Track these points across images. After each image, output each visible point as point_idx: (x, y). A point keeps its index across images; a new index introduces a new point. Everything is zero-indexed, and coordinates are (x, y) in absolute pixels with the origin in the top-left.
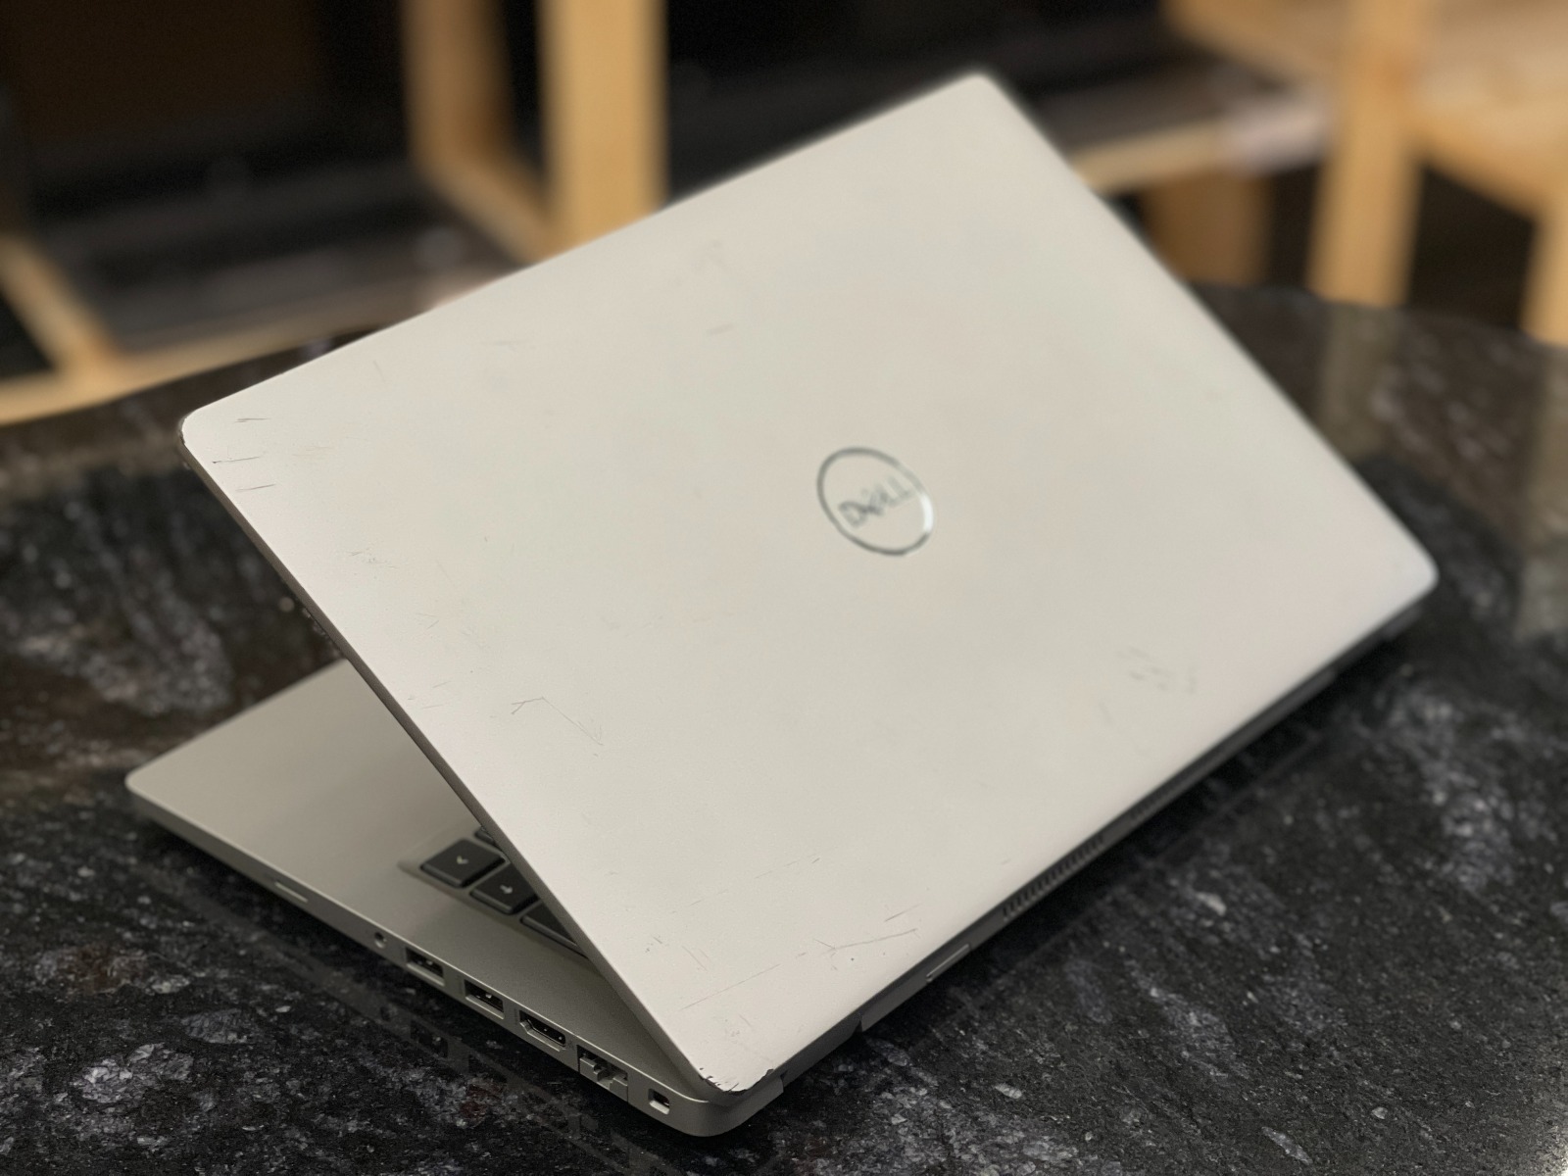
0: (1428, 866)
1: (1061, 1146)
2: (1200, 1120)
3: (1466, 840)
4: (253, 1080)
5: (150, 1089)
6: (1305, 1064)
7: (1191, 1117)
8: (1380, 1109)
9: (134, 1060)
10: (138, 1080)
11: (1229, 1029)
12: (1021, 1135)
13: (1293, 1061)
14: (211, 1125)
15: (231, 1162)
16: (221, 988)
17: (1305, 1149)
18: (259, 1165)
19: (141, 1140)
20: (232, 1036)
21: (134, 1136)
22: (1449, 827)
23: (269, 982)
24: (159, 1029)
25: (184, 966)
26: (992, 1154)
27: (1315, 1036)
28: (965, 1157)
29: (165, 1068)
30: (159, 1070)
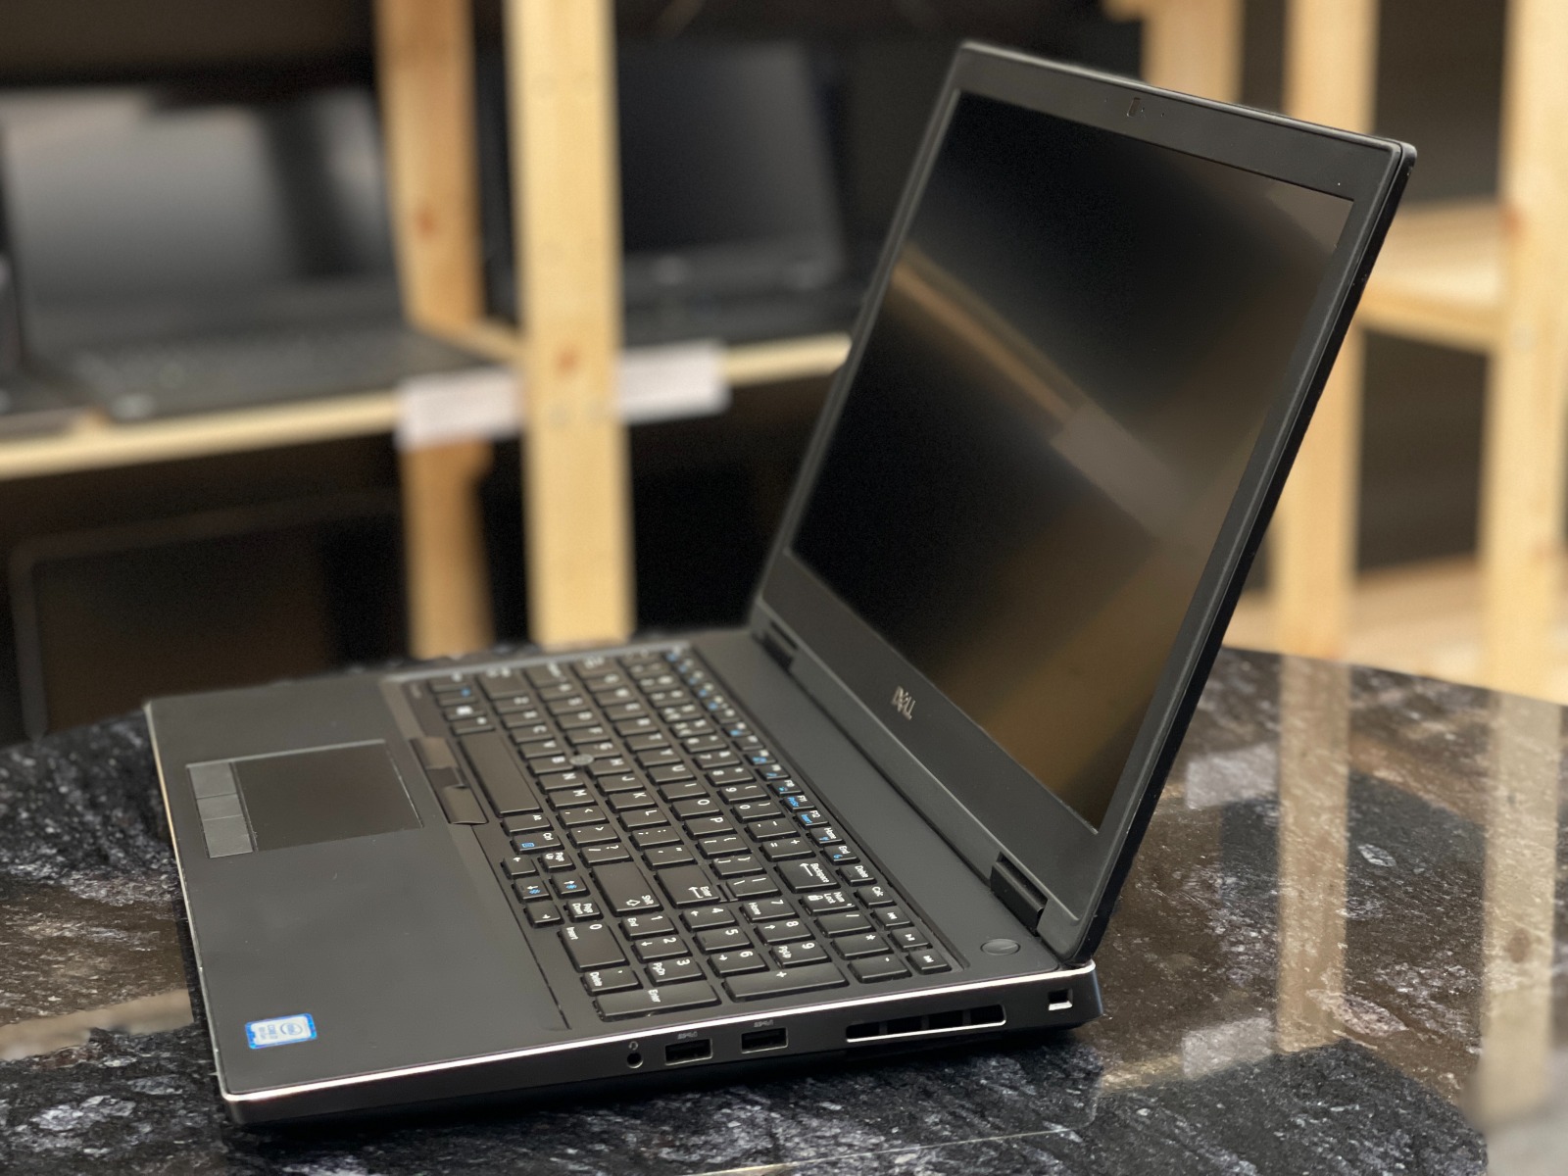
0: (1205, 970)
2: (990, 1119)
3: (1240, 954)
4: (186, 1116)
6: (1084, 1085)
7: (983, 1117)
8: (1145, 1110)
10: (87, 1117)
12: (838, 1131)
13: (1073, 1084)
15: (163, 1161)
16: (163, 1063)
17: (1078, 1133)
18: (187, 1162)
20: (170, 1090)
22: (1225, 948)
23: (204, 1059)
24: (108, 1087)
25: (133, 1051)
26: (811, 1142)
27: (1094, 1069)
28: (788, 1144)
29: (112, 1109)
30: (106, 1111)
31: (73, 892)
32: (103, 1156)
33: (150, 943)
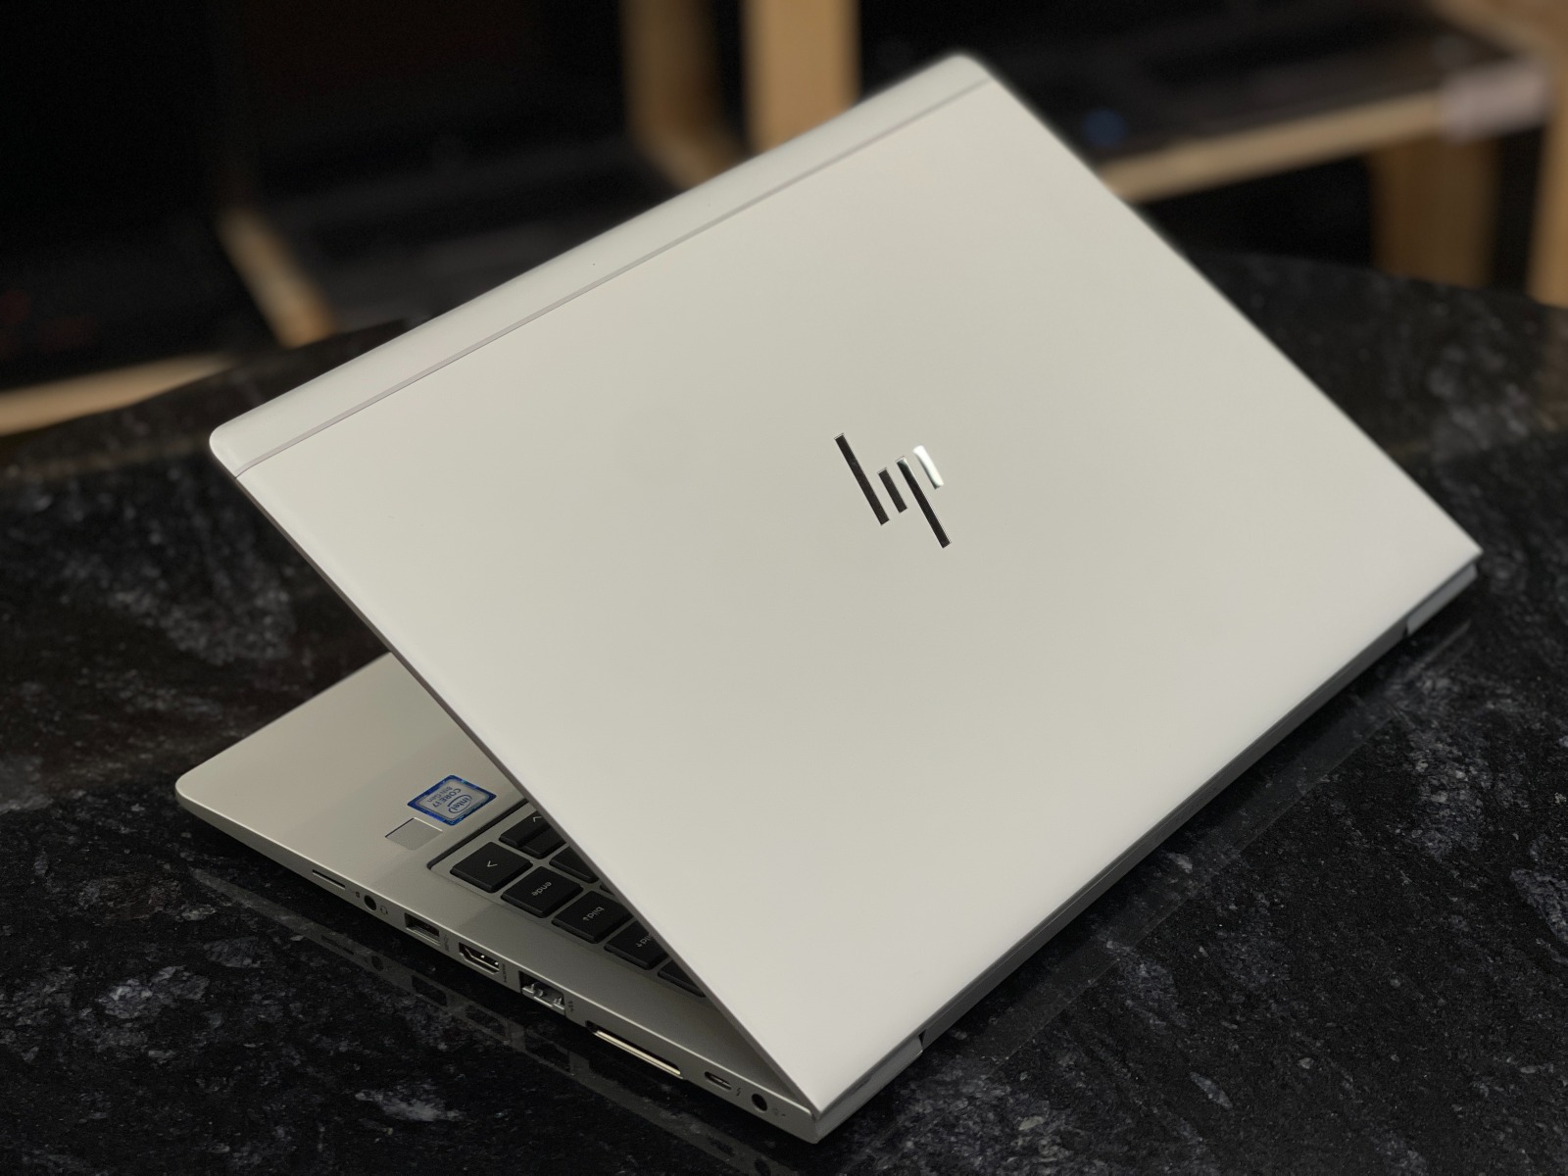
1: (996, 1085)
5: (166, 1007)
11: (1176, 980)
14: (217, 1041)
19: (151, 1053)
21: (146, 1049)
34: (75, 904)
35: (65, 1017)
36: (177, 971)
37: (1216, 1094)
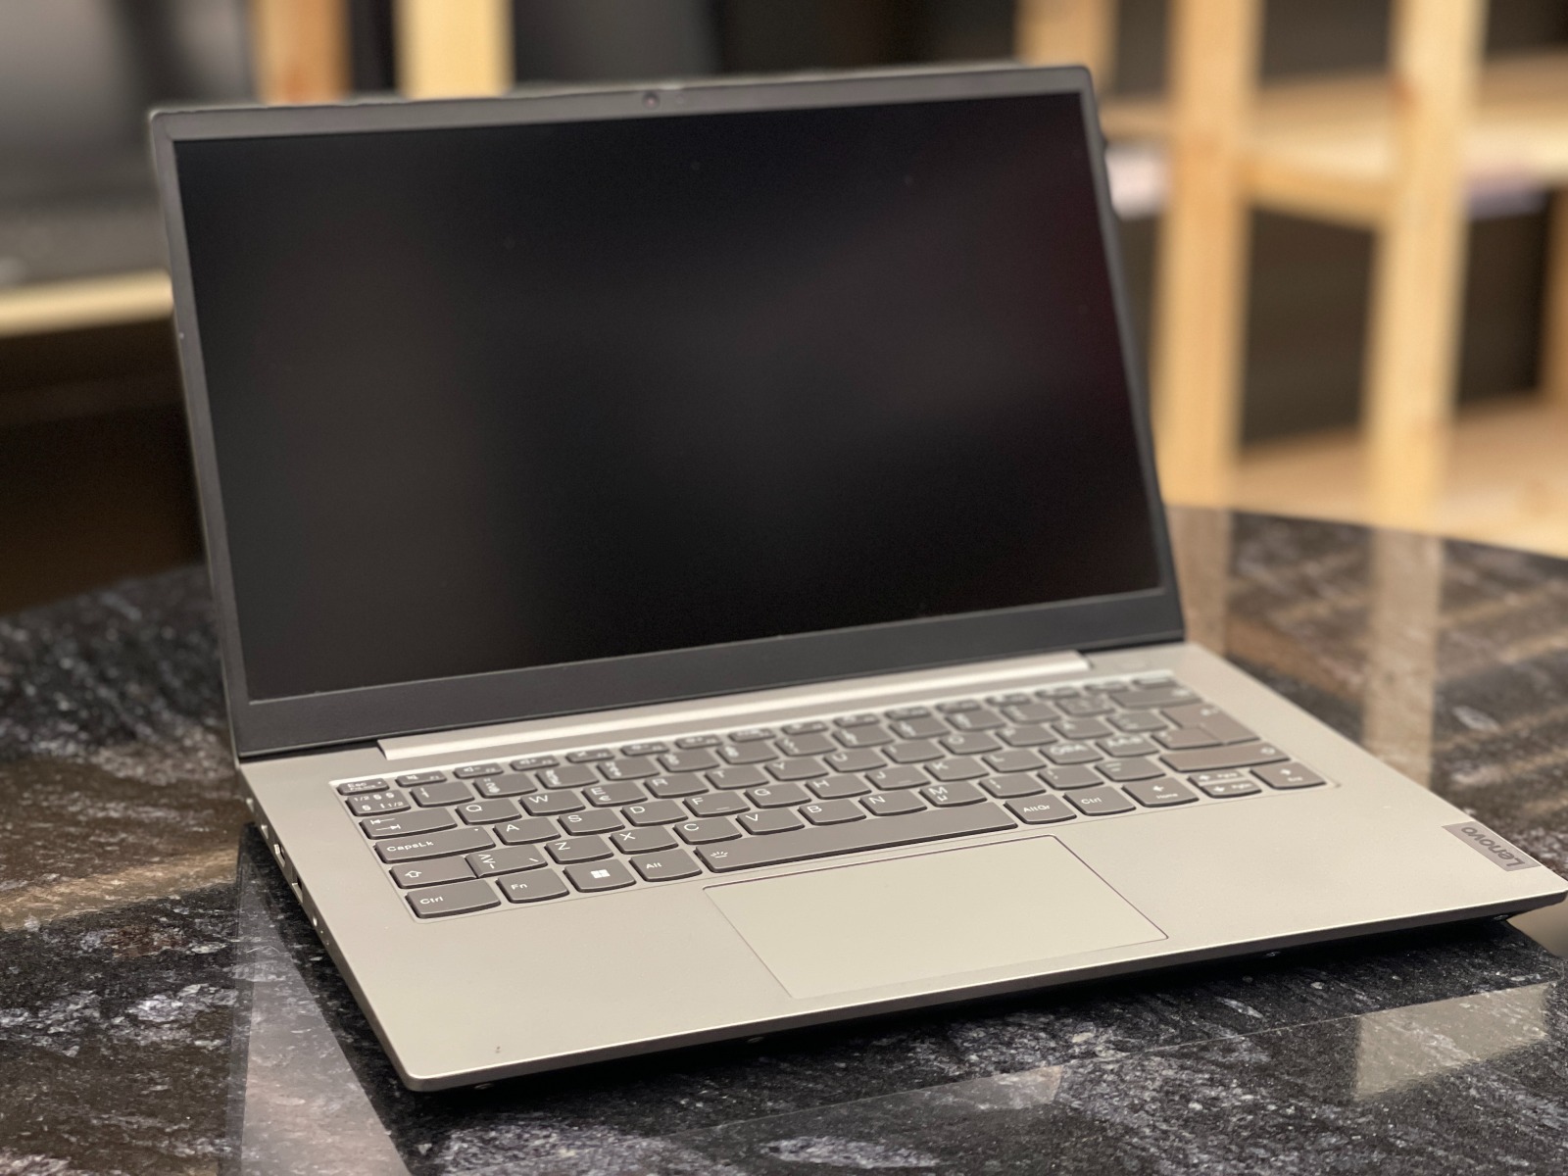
1: (1039, 1015)
2: (1159, 995)
5: (201, 1012)
8: (1318, 983)
9: (183, 995)
10: (188, 1007)
17: (1255, 1008)
19: (198, 1043)
20: (272, 977)
21: (191, 1040)
24: (203, 975)
25: (219, 936)
29: (213, 998)
30: (208, 1000)
31: (107, 772)
32: (217, 1048)
33: (206, 823)
34: (82, 949)
35: (99, 1024)
36: (201, 989)
37: (1244, 1010)
